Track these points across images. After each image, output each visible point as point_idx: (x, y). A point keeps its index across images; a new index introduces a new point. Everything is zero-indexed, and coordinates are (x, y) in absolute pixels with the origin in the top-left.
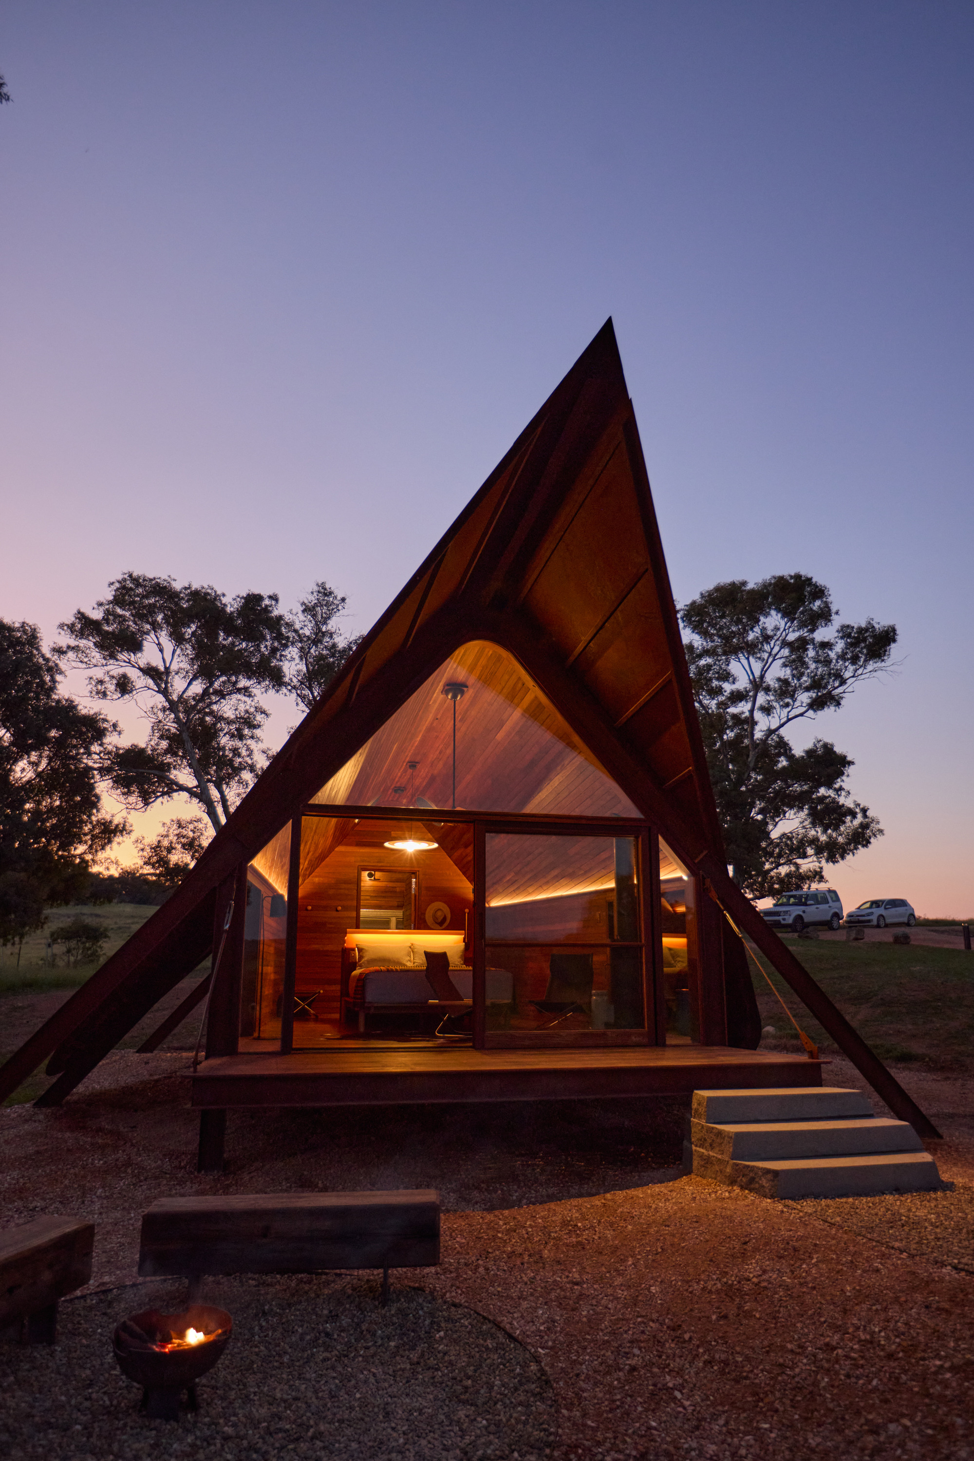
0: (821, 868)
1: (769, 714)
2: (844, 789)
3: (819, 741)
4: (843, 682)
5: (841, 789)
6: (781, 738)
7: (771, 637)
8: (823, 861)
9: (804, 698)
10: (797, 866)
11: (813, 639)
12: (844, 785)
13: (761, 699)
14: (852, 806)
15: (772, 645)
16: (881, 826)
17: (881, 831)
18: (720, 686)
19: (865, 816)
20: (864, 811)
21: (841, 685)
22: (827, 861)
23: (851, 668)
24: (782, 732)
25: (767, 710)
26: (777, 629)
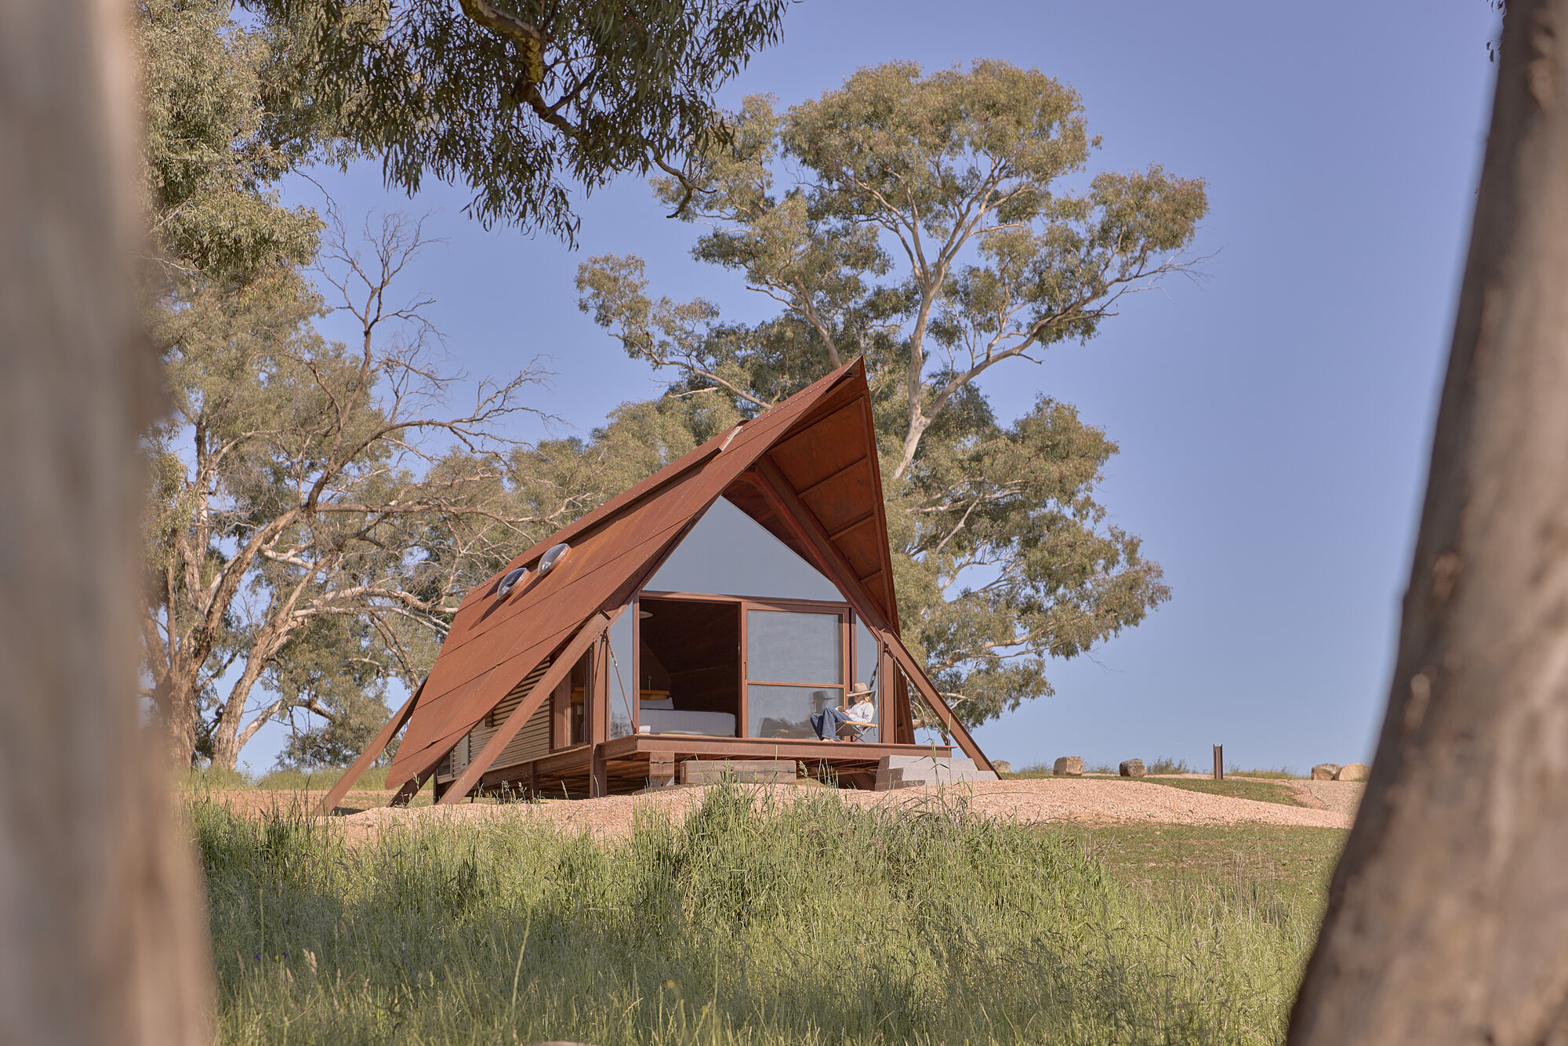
0: (1041, 665)
1: (949, 343)
2: (1093, 505)
3: (1048, 402)
4: (1099, 291)
5: (1088, 503)
6: (972, 391)
7: (962, 192)
8: (1046, 653)
9: (1022, 313)
10: (994, 662)
11: (1048, 195)
12: (1095, 497)
13: (935, 310)
14: (1107, 537)
15: (964, 209)
16: (1163, 582)
17: (1164, 592)
18: (855, 277)
19: (1132, 560)
20: (1132, 548)
21: (1095, 295)
22: (1054, 652)
23: (1117, 260)
24: (976, 381)
25: (947, 333)
26: (973, 174)
